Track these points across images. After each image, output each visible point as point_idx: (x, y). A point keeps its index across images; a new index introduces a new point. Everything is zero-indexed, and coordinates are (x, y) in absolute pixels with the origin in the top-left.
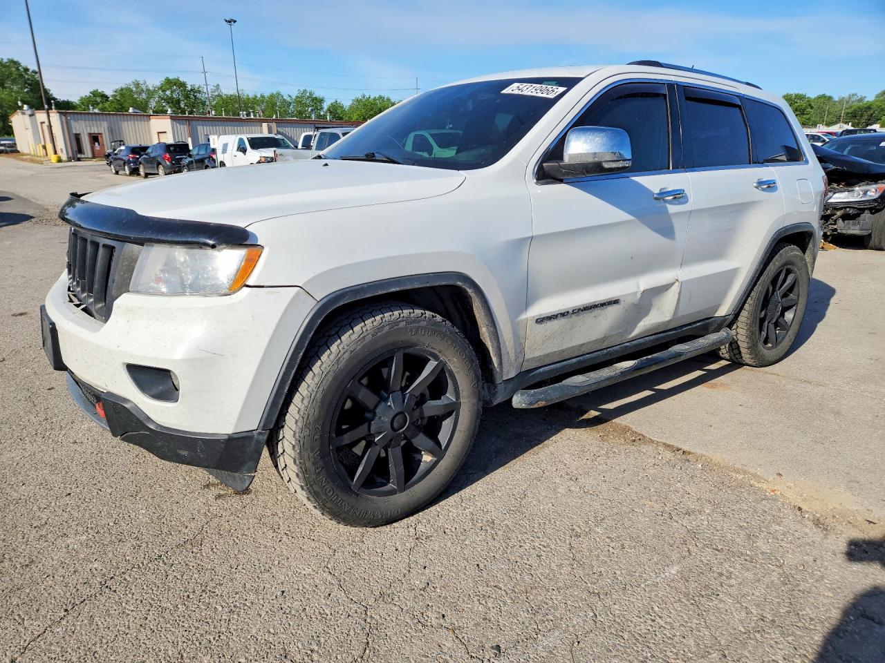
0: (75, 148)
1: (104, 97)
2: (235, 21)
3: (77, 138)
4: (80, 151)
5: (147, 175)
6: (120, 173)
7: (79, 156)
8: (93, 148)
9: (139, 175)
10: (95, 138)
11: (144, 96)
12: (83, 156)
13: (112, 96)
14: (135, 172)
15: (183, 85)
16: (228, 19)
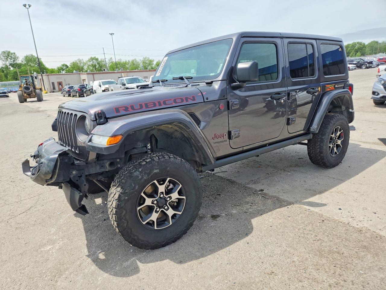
0: (52, 88)
1: (67, 66)
2: (113, 34)
3: (53, 83)
4: (54, 88)
5: (73, 96)
6: (65, 96)
7: (54, 90)
8: (59, 87)
9: (71, 96)
10: (60, 84)
11: (82, 65)
12: (55, 90)
13: (70, 65)
14: (69, 95)
15: (97, 59)
16: (111, 33)
